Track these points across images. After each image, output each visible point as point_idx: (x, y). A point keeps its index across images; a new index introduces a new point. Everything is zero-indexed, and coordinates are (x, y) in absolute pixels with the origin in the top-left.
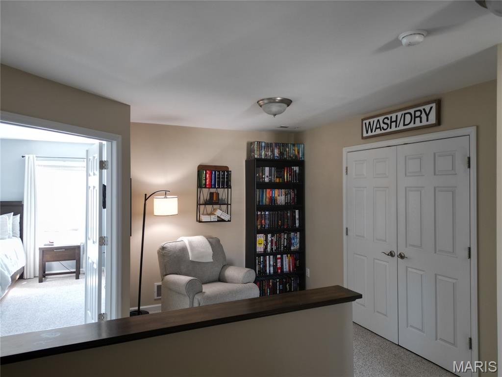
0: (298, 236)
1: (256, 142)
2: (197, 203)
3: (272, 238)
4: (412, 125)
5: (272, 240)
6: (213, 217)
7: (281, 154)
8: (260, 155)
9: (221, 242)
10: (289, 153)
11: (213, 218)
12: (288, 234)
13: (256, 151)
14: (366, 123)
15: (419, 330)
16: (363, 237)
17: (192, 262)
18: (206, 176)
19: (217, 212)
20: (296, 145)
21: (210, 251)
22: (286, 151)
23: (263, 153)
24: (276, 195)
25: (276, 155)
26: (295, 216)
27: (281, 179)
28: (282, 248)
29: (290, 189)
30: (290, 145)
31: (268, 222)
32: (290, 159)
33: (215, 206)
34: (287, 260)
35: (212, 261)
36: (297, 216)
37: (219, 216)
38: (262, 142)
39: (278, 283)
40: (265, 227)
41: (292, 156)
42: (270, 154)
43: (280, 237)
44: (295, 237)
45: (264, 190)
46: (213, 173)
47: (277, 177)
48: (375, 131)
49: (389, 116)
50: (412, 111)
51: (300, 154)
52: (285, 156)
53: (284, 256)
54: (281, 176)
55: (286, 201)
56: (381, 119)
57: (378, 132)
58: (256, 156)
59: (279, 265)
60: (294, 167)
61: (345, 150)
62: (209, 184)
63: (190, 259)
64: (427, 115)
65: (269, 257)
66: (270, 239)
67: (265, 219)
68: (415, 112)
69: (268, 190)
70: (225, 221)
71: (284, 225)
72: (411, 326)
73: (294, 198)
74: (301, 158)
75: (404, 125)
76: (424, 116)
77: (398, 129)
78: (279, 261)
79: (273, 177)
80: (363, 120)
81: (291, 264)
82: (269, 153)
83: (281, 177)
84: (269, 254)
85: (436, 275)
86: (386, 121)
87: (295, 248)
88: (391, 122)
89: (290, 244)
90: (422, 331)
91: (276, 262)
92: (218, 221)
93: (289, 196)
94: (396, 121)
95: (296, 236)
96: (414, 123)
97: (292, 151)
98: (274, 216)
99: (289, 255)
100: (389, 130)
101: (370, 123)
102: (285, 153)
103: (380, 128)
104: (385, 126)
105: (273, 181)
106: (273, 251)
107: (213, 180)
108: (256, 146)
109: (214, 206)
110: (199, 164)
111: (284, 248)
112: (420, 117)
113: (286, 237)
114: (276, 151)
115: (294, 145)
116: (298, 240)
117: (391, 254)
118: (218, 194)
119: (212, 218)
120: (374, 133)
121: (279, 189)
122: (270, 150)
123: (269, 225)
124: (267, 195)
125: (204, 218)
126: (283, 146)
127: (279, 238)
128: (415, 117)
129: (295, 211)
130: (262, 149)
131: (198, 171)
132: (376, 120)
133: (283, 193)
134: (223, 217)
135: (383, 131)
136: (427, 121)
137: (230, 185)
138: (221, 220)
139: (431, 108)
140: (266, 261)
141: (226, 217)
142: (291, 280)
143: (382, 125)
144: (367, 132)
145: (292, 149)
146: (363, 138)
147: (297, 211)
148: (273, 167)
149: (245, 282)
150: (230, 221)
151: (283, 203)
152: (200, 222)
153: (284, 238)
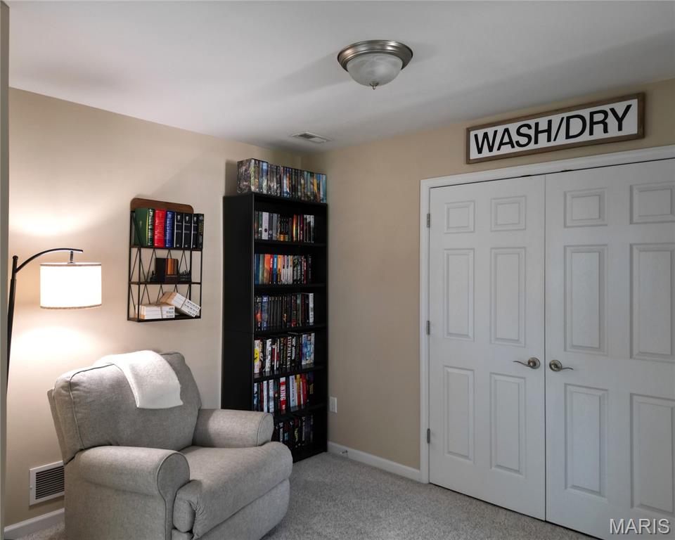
0: (313, 340)
1: (253, 161)
2: (130, 280)
3: (274, 347)
4: (586, 137)
5: (273, 350)
6: (166, 309)
7: (293, 188)
8: (260, 187)
9: (187, 362)
10: (304, 188)
11: (168, 312)
12: (299, 337)
13: (252, 178)
14: (476, 136)
15: (593, 492)
16: (467, 336)
17: (142, 411)
18: (154, 221)
19: (175, 298)
20: (315, 175)
21: (174, 381)
22: (301, 185)
23: (265, 184)
24: (279, 266)
25: (285, 190)
26: (308, 304)
27: (287, 236)
28: (288, 363)
29: (301, 255)
30: (306, 173)
31: (267, 317)
32: (306, 199)
33: (167, 288)
34: (296, 384)
35: (181, 403)
36: (311, 305)
37: (179, 307)
38: (263, 162)
39: (281, 430)
40: (260, 328)
41: (309, 194)
42: (275, 187)
43: (285, 345)
44: (308, 343)
45: (261, 256)
46: (170, 216)
47: (281, 233)
48: (499, 149)
49: (532, 122)
50: (586, 113)
51: (322, 193)
52: (299, 194)
53: (291, 377)
54: (286, 231)
55: (295, 278)
56: (513, 128)
57: (506, 149)
58: (253, 188)
59: (283, 397)
60: (308, 216)
61: (425, 184)
62: (159, 240)
63: (138, 406)
64: (620, 121)
65: (268, 383)
66: (270, 349)
67: (262, 310)
68: (592, 114)
69: (268, 256)
70: (191, 318)
71: (290, 321)
72: (575, 487)
73: (307, 271)
74: (323, 200)
75: (568, 137)
76: (611, 121)
77: (552, 144)
78: (283, 388)
79: (274, 231)
80: (468, 131)
81: (301, 392)
82: (274, 185)
83: (287, 233)
84: (268, 379)
85: (632, 395)
86: (524, 130)
87: (308, 362)
88: (537, 132)
89: (300, 355)
90: (599, 493)
91: (278, 391)
92: (176, 318)
93: (299, 268)
94: (549, 131)
95: (310, 340)
96: (591, 133)
97: (309, 187)
98: (275, 304)
99: (298, 376)
100: (532, 146)
101: (486, 135)
102: (299, 187)
103: (511, 142)
104: (523, 140)
105: (274, 239)
106: (273, 372)
107: (168, 232)
108: (252, 169)
109: (163, 286)
110: (132, 198)
111: (291, 364)
112: (603, 122)
113: (294, 343)
114: (285, 181)
115: (312, 174)
116: (313, 346)
117: (533, 364)
118: (176, 262)
119: (164, 313)
120: (495, 152)
121: (284, 254)
122: (275, 179)
123: (267, 323)
124: (266, 266)
125: (148, 312)
126: (296, 174)
127: (283, 346)
128: (592, 123)
129: (308, 296)
130: (262, 177)
131: (132, 212)
132: (500, 129)
133: (290, 263)
134: (186, 310)
135: (517, 149)
136: (620, 128)
137: (202, 244)
138: (181, 315)
139: (628, 107)
140: (262, 391)
141: (190, 308)
142: (302, 421)
143: (515, 138)
144: (480, 151)
145: (309, 182)
146: (469, 161)
147: (311, 296)
148: (275, 213)
149: (261, 443)
150: (199, 317)
151: (291, 281)
152: (140, 320)
153: (292, 346)
